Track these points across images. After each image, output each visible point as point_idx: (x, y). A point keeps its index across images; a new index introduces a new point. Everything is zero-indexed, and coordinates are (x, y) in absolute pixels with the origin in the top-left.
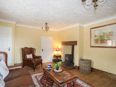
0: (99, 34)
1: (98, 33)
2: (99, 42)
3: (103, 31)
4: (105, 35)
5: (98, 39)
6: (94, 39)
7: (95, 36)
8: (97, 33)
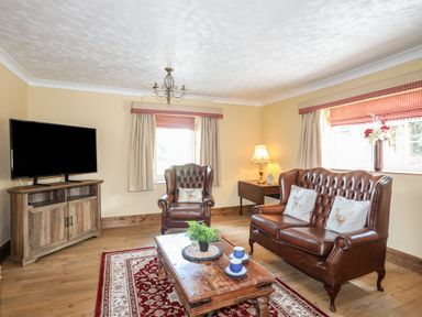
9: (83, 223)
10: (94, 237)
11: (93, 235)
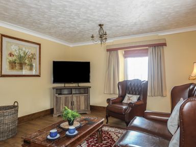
0: (18, 52)
1: (16, 50)
2: (18, 67)
3: (24, 49)
4: (27, 56)
5: (16, 62)
6: (8, 60)
7: (11, 55)
8: (13, 50)
9: (80, 105)
10: (86, 114)
11: (84, 112)
